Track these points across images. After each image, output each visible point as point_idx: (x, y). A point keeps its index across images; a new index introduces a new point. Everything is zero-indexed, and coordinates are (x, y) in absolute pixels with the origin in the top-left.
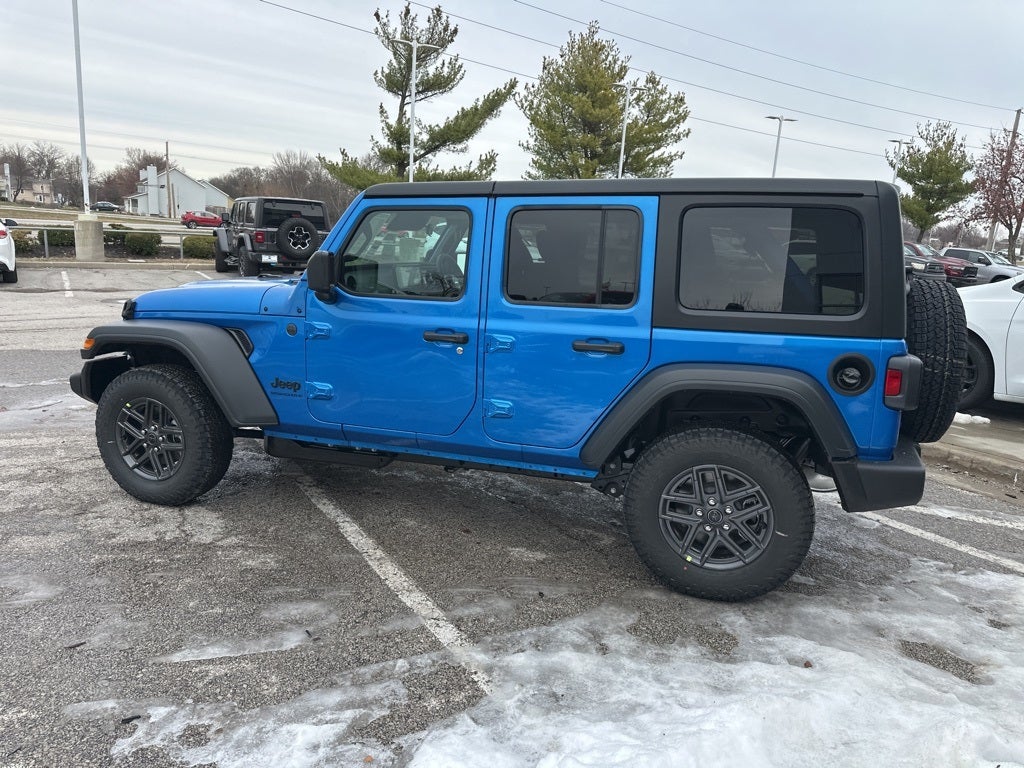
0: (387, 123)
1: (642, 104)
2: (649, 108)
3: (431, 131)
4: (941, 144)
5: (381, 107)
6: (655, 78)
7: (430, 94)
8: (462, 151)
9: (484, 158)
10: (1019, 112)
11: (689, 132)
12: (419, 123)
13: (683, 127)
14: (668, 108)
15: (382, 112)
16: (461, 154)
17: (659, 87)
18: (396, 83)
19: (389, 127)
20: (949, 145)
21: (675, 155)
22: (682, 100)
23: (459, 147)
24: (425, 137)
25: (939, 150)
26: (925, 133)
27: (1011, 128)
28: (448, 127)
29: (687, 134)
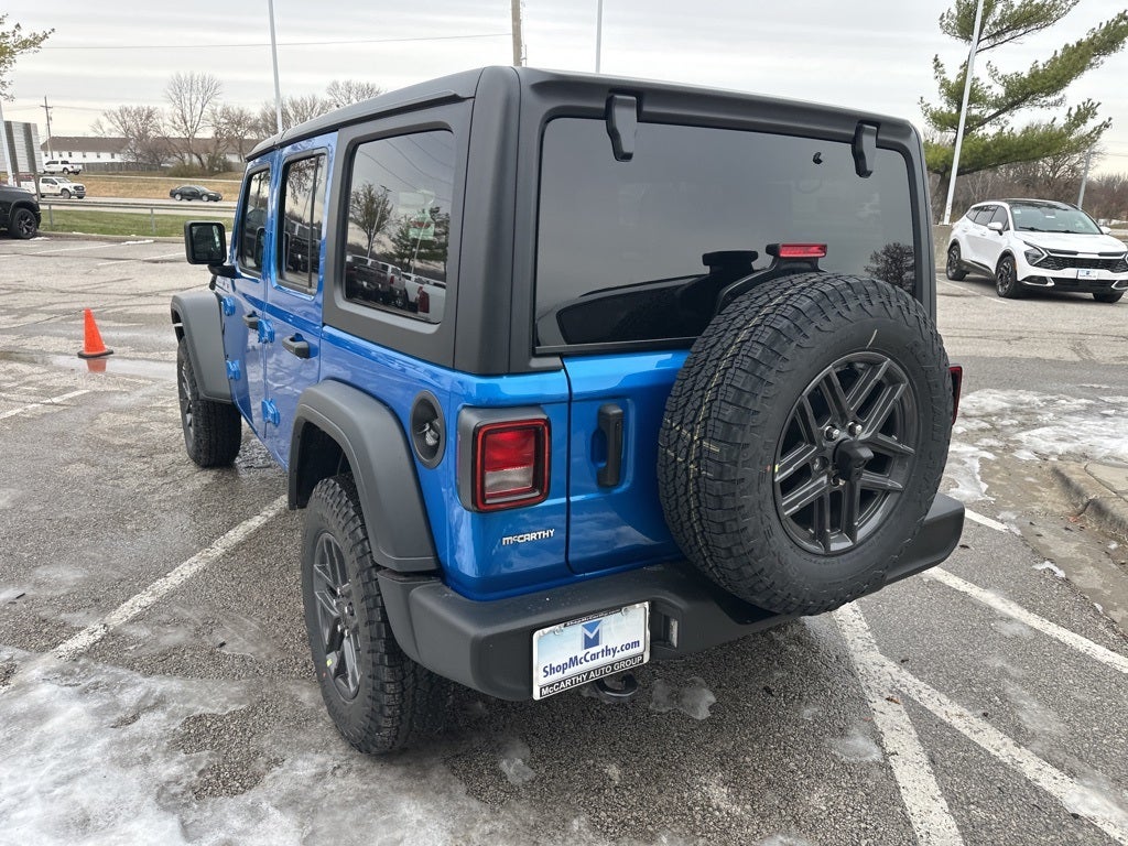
0: (944, 79)
3: (1008, 82)
5: (936, 60)
7: (1021, 31)
8: (1056, 104)
9: (1073, 113)
12: (994, 73)
15: (938, 65)
16: (1053, 108)
18: (964, 26)
19: (944, 84)
23: (1051, 99)
24: (999, 91)
28: (1034, 74)
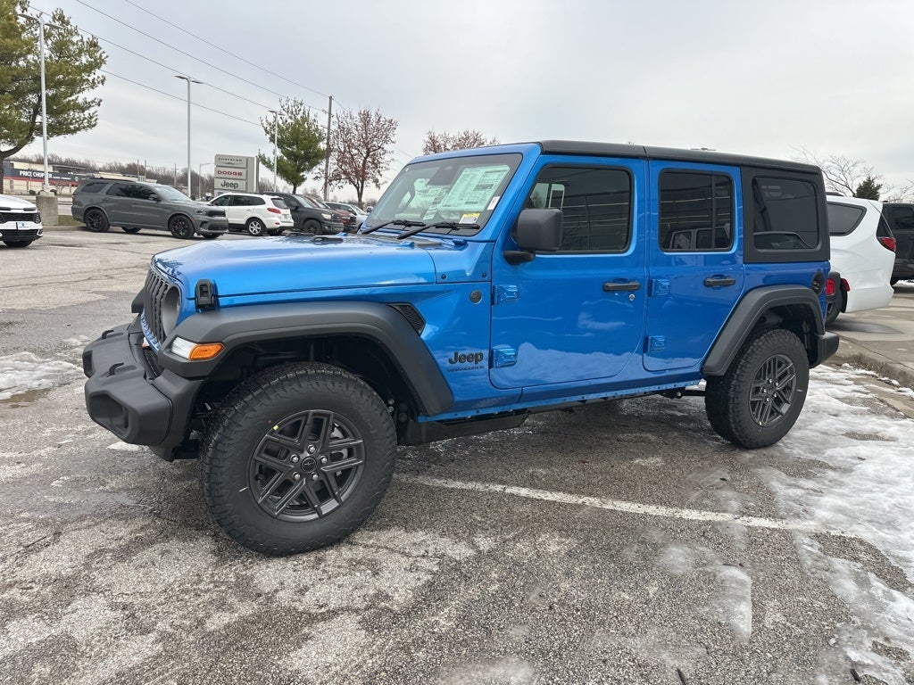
1: (49, 42)
2: (60, 48)
4: (299, 117)
6: (64, 17)
10: (331, 98)
11: (104, 79)
13: (98, 73)
14: (81, 51)
17: (69, 27)
20: (305, 119)
21: (93, 102)
22: (95, 45)
25: (297, 122)
26: (286, 107)
27: (328, 110)
29: (103, 82)
